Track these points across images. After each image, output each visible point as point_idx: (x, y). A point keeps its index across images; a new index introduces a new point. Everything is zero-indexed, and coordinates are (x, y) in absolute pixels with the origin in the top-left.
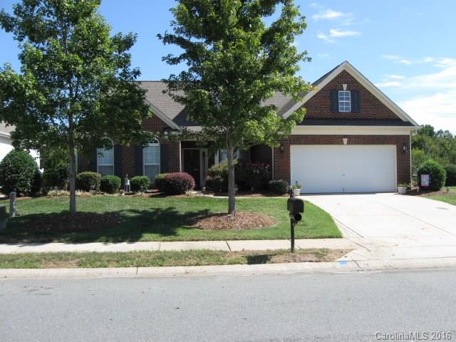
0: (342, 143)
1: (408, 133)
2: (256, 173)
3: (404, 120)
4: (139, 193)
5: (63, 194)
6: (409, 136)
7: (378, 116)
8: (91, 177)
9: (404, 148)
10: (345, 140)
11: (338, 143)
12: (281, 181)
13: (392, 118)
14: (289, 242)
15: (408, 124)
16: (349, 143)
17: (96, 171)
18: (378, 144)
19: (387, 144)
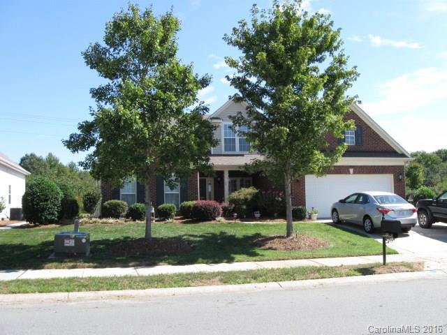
0: (349, 173)
1: (402, 164)
2: (278, 201)
3: (400, 152)
4: (170, 220)
5: (95, 222)
6: (403, 166)
7: (378, 149)
8: (119, 205)
9: (400, 177)
10: (351, 170)
11: (346, 173)
12: (300, 207)
13: (390, 151)
14: (382, 257)
15: (403, 155)
16: (354, 173)
17: (119, 199)
18: (379, 173)
19: (386, 173)
